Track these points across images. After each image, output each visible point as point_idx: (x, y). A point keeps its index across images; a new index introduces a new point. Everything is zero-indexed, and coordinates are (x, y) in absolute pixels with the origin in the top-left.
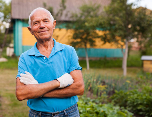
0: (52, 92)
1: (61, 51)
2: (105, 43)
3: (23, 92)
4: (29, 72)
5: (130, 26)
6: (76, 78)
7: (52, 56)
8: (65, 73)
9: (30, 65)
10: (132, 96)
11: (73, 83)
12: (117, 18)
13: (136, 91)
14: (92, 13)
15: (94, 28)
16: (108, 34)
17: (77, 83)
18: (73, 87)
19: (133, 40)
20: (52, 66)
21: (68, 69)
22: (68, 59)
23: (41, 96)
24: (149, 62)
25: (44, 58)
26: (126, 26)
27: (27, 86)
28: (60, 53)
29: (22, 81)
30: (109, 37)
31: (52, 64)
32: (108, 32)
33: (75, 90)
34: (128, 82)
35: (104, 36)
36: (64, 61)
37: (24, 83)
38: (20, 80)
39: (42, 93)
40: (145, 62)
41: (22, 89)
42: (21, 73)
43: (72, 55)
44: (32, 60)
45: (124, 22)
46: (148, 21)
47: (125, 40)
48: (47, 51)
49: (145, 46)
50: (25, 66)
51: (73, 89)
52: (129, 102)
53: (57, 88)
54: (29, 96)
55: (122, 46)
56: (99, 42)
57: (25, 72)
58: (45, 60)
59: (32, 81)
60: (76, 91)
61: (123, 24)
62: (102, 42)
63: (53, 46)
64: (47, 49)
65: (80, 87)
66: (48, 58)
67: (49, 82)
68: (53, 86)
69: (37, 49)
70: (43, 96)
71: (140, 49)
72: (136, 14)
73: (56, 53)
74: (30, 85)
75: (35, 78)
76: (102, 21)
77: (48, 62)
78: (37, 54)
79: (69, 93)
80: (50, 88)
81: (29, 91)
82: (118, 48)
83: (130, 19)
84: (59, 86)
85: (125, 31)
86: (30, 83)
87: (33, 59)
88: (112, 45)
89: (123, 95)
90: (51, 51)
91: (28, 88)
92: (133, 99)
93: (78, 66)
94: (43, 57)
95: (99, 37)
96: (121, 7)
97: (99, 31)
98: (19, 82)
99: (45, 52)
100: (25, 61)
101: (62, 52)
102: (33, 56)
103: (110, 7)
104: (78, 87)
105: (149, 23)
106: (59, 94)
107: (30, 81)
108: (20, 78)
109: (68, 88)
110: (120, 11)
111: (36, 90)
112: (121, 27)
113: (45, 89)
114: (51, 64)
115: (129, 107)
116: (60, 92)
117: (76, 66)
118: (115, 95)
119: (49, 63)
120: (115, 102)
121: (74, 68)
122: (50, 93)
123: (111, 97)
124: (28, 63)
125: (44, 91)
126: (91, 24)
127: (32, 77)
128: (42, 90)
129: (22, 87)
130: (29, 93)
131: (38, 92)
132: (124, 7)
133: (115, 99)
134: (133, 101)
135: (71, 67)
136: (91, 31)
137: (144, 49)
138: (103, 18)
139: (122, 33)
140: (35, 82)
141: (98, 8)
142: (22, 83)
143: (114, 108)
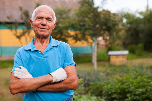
0: (45, 86)
1: (57, 46)
2: (76, 41)
3: (16, 86)
4: (24, 66)
5: (98, 26)
6: (70, 73)
7: (47, 51)
8: (60, 68)
9: (25, 60)
10: (106, 87)
11: (66, 78)
12: (87, 19)
13: (109, 82)
14: (64, 16)
15: (67, 28)
16: (78, 34)
17: (71, 78)
18: (66, 82)
19: (100, 38)
20: (47, 60)
21: (62, 64)
22: (63, 55)
23: (35, 90)
24: (115, 57)
25: (40, 53)
26: (94, 26)
27: (21, 80)
28: (55, 48)
29: (16, 75)
30: (80, 36)
31: (47, 58)
32: (78, 32)
33: (68, 84)
34: (101, 74)
35: (75, 36)
36: (59, 57)
37: (18, 77)
38: (14, 74)
39: (35, 87)
40: (111, 57)
41: (15, 83)
42: (16, 67)
43: (66, 52)
44: (27, 55)
45: (93, 23)
46: (113, 21)
47: (94, 38)
48: (42, 46)
49: (110, 43)
50: (21, 61)
51: (66, 83)
52: (104, 92)
53: (50, 83)
54: (22, 90)
55: (91, 43)
56: (71, 40)
57: (20, 67)
58: (40, 55)
59: (26, 76)
60: (69, 86)
61: (92, 24)
62: (74, 41)
63: (49, 42)
64: (42, 45)
65: (73, 81)
66: (43, 52)
67: (43, 76)
68: (46, 80)
69: (33, 44)
70: (37, 90)
71: (106, 46)
72: (102, 16)
73: (51, 48)
74: (23, 79)
75: (29, 72)
76: (73, 22)
77: (43, 56)
78: (33, 49)
79: (62, 88)
80: (43, 82)
81: (22, 85)
82: (89, 45)
83: (97, 20)
84: (52, 81)
85: (94, 31)
86: (24, 77)
87: (29, 54)
88: (83, 43)
89: (98, 86)
90: (47, 46)
91: (22, 82)
92: (108, 89)
93: (73, 62)
94: (38, 52)
95: (71, 36)
96: (90, 9)
97: (71, 31)
98: (13, 76)
99: (40, 47)
100: (21, 56)
101: (57, 48)
102: (29, 51)
103: (80, 10)
104: (71, 82)
105: (114, 23)
106: (53, 88)
107: (25, 75)
108: (14, 72)
109: (61, 82)
110: (89, 13)
111: (29, 85)
112: (90, 27)
113: (38, 83)
114: (45, 58)
115: (105, 96)
116: (54, 86)
117: (70, 62)
118: (91, 87)
119: (43, 58)
120: (91, 92)
121: (68, 63)
122: (43, 87)
123: (87, 88)
124: (24, 58)
125: (37, 85)
126: (64, 25)
127: (27, 72)
128: (35, 84)
129: (15, 81)
130: (22, 87)
131: (31, 86)
132: (92, 10)
133: (91, 90)
134: (107, 90)
135: (65, 63)
136: (64, 31)
137: (109, 46)
138: (75, 20)
139: (91, 32)
140: (29, 76)
141: (69, 11)
142: (16, 77)
143: (92, 98)
